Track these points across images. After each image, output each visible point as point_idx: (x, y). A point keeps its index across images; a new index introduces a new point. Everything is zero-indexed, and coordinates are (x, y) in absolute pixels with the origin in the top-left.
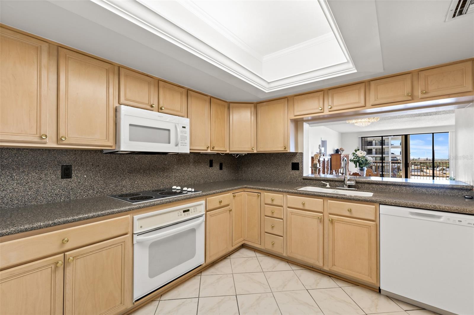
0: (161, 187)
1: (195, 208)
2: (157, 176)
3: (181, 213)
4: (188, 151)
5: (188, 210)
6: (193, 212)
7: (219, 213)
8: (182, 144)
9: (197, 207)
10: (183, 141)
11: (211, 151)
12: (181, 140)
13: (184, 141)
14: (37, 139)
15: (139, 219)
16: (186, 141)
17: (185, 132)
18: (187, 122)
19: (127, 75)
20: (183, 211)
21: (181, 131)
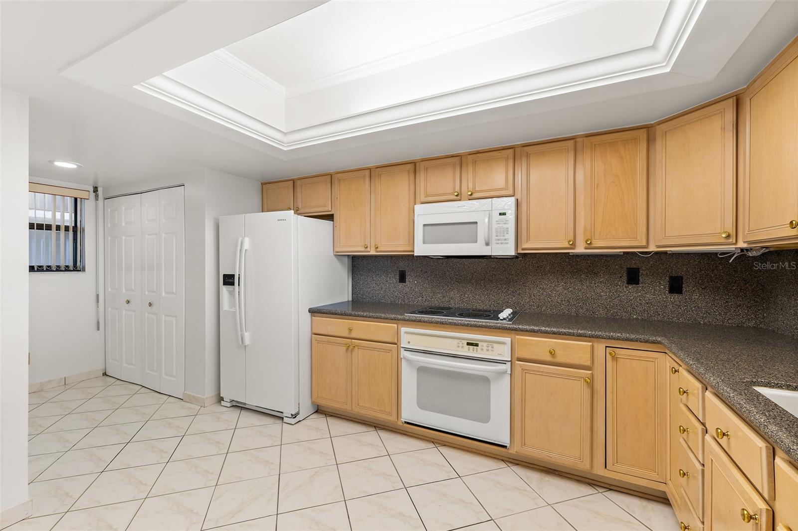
1: (490, 346)
2: (496, 290)
3: (463, 344)
4: (512, 252)
5: (477, 345)
6: (485, 350)
7: (550, 374)
8: (498, 242)
9: (495, 345)
10: (500, 236)
11: (586, 248)
12: (497, 236)
13: (504, 236)
14: (363, 249)
15: (407, 333)
16: (506, 235)
17: (504, 222)
18: (508, 204)
19: (427, 168)
20: (467, 343)
21: (497, 221)
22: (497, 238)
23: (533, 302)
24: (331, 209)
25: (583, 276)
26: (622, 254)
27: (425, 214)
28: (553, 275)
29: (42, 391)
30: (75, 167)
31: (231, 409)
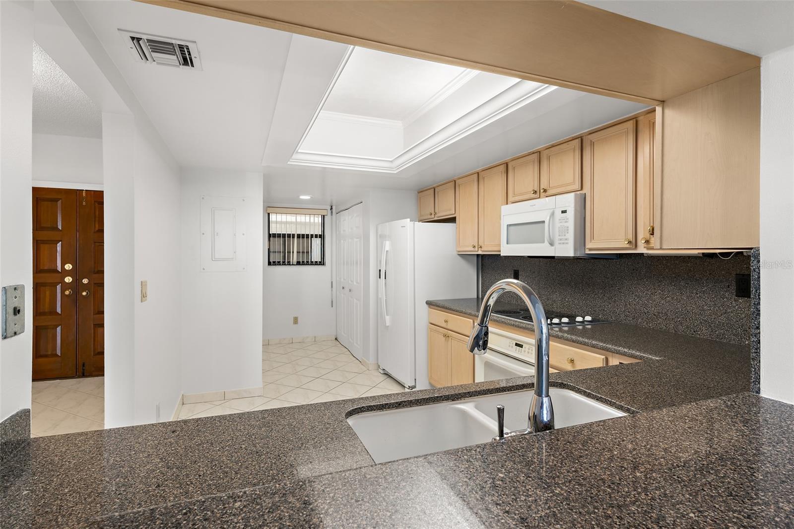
0: (600, 317)
1: (531, 349)
2: (593, 296)
3: (513, 344)
4: (570, 253)
5: (521, 346)
6: (527, 352)
8: (560, 242)
10: (562, 235)
12: (559, 236)
13: (565, 235)
14: (473, 249)
16: (567, 235)
17: (566, 220)
18: (569, 201)
19: (514, 168)
20: (516, 343)
21: (560, 220)
22: (560, 237)
23: (629, 312)
24: (455, 212)
25: (682, 283)
26: (701, 255)
27: (512, 214)
28: (649, 280)
29: (303, 342)
30: (309, 198)
31: (384, 375)
